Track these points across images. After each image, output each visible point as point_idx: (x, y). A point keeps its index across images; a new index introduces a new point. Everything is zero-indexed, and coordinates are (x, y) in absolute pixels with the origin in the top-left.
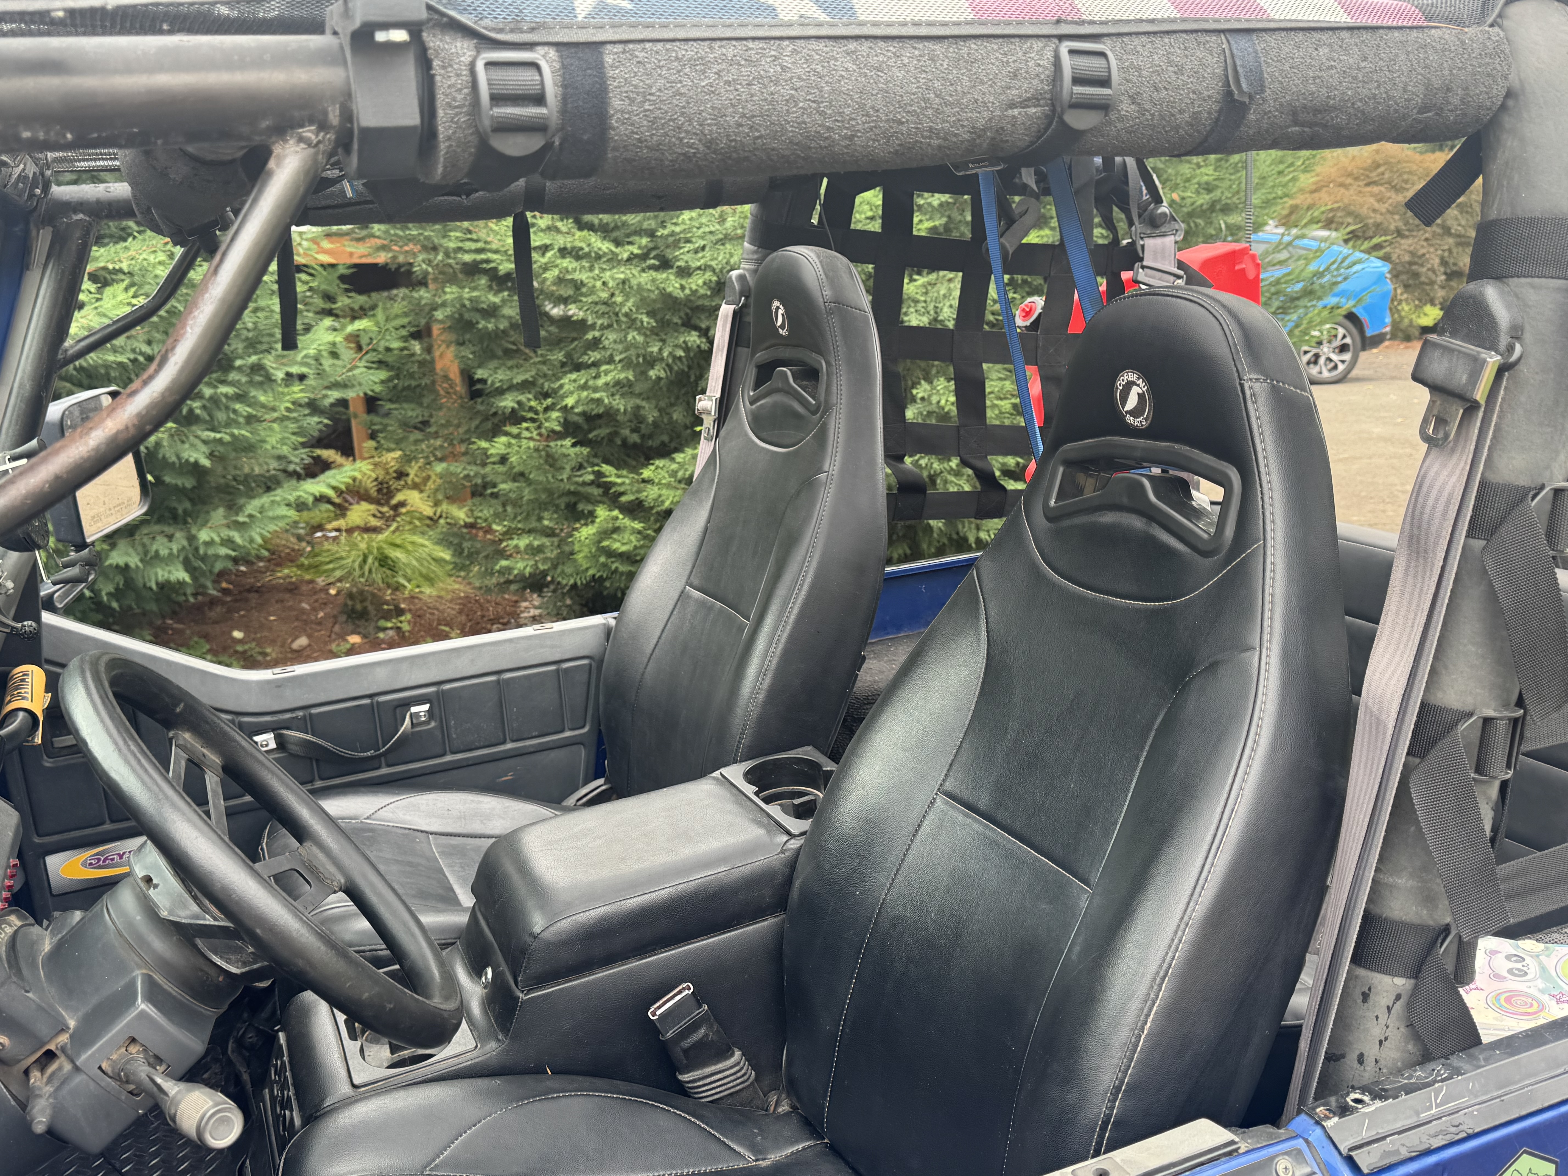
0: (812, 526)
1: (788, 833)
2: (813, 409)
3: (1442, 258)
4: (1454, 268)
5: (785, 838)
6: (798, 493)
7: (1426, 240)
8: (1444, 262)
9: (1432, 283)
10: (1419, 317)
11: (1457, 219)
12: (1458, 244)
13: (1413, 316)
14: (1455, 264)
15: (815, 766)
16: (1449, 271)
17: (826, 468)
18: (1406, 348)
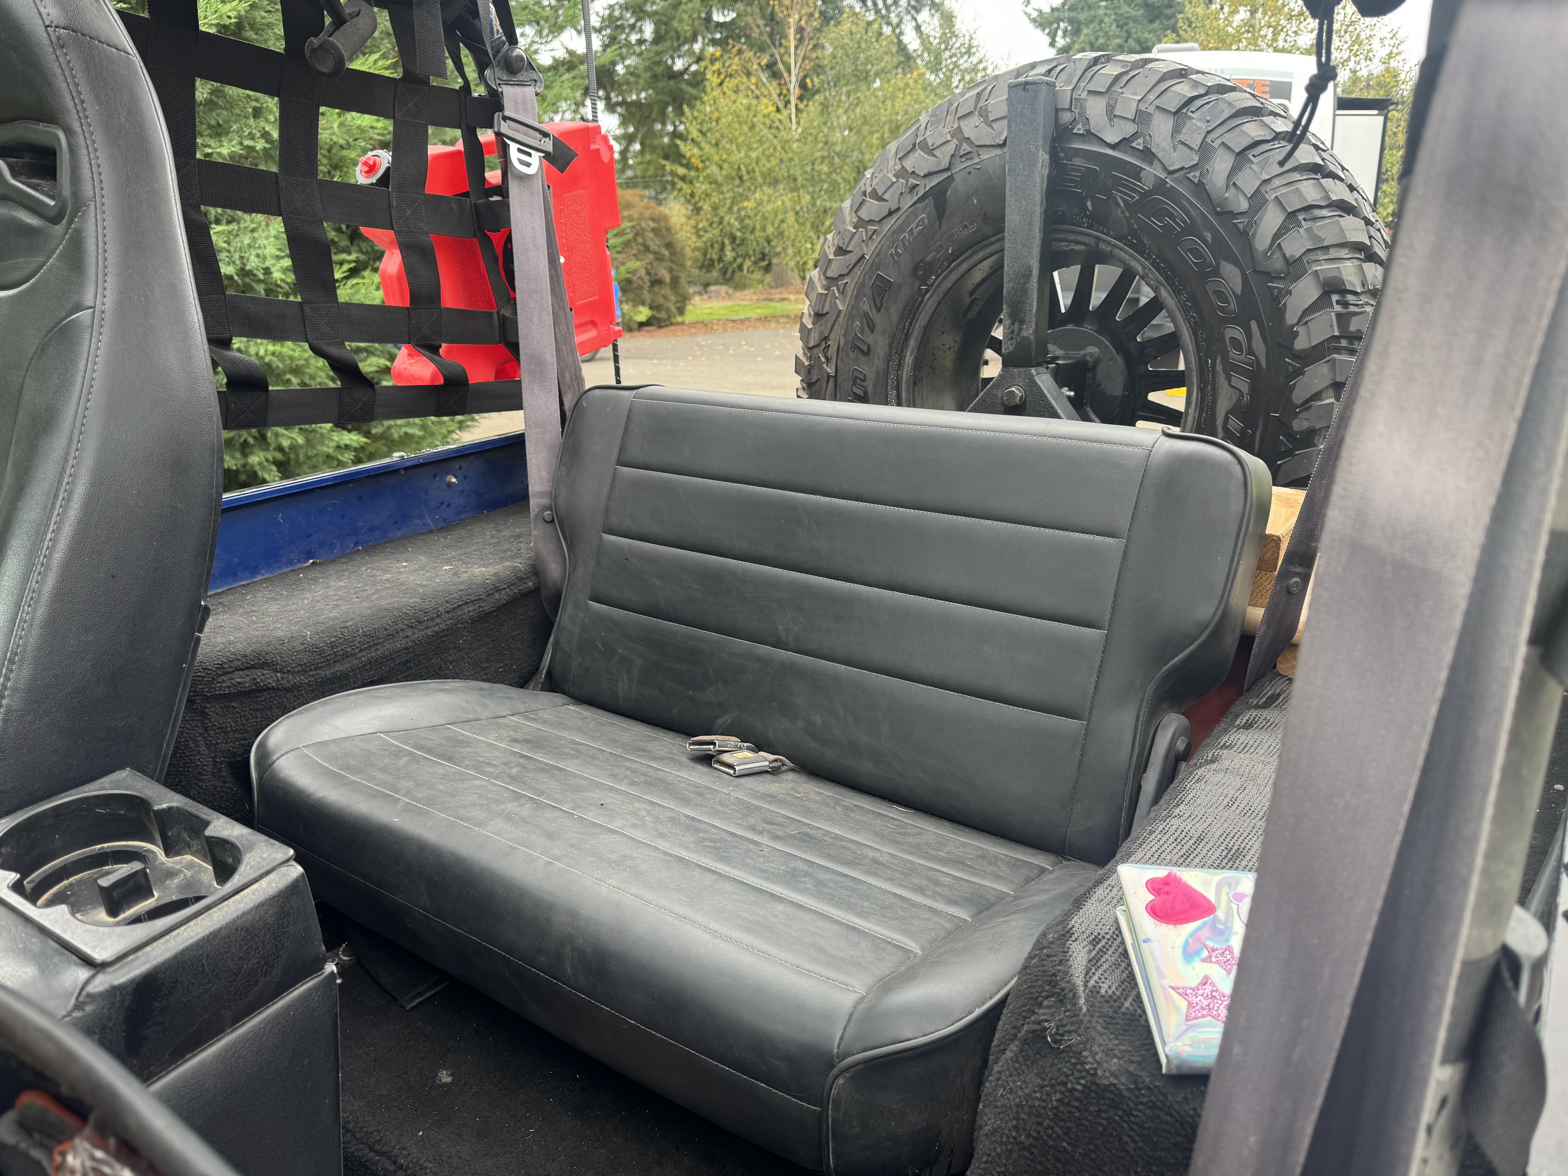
0: (75, 399)
1: (87, 961)
2: (52, 214)
3: (647, 269)
4: (656, 278)
5: (83, 974)
6: (42, 350)
7: (634, 255)
8: (648, 273)
9: (641, 288)
10: (635, 314)
11: (653, 241)
12: (657, 259)
13: (632, 314)
14: (656, 274)
15: (138, 804)
16: (652, 279)
17: (89, 300)
18: (631, 337)
